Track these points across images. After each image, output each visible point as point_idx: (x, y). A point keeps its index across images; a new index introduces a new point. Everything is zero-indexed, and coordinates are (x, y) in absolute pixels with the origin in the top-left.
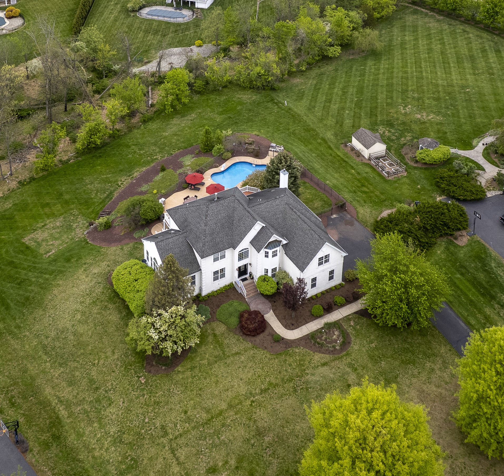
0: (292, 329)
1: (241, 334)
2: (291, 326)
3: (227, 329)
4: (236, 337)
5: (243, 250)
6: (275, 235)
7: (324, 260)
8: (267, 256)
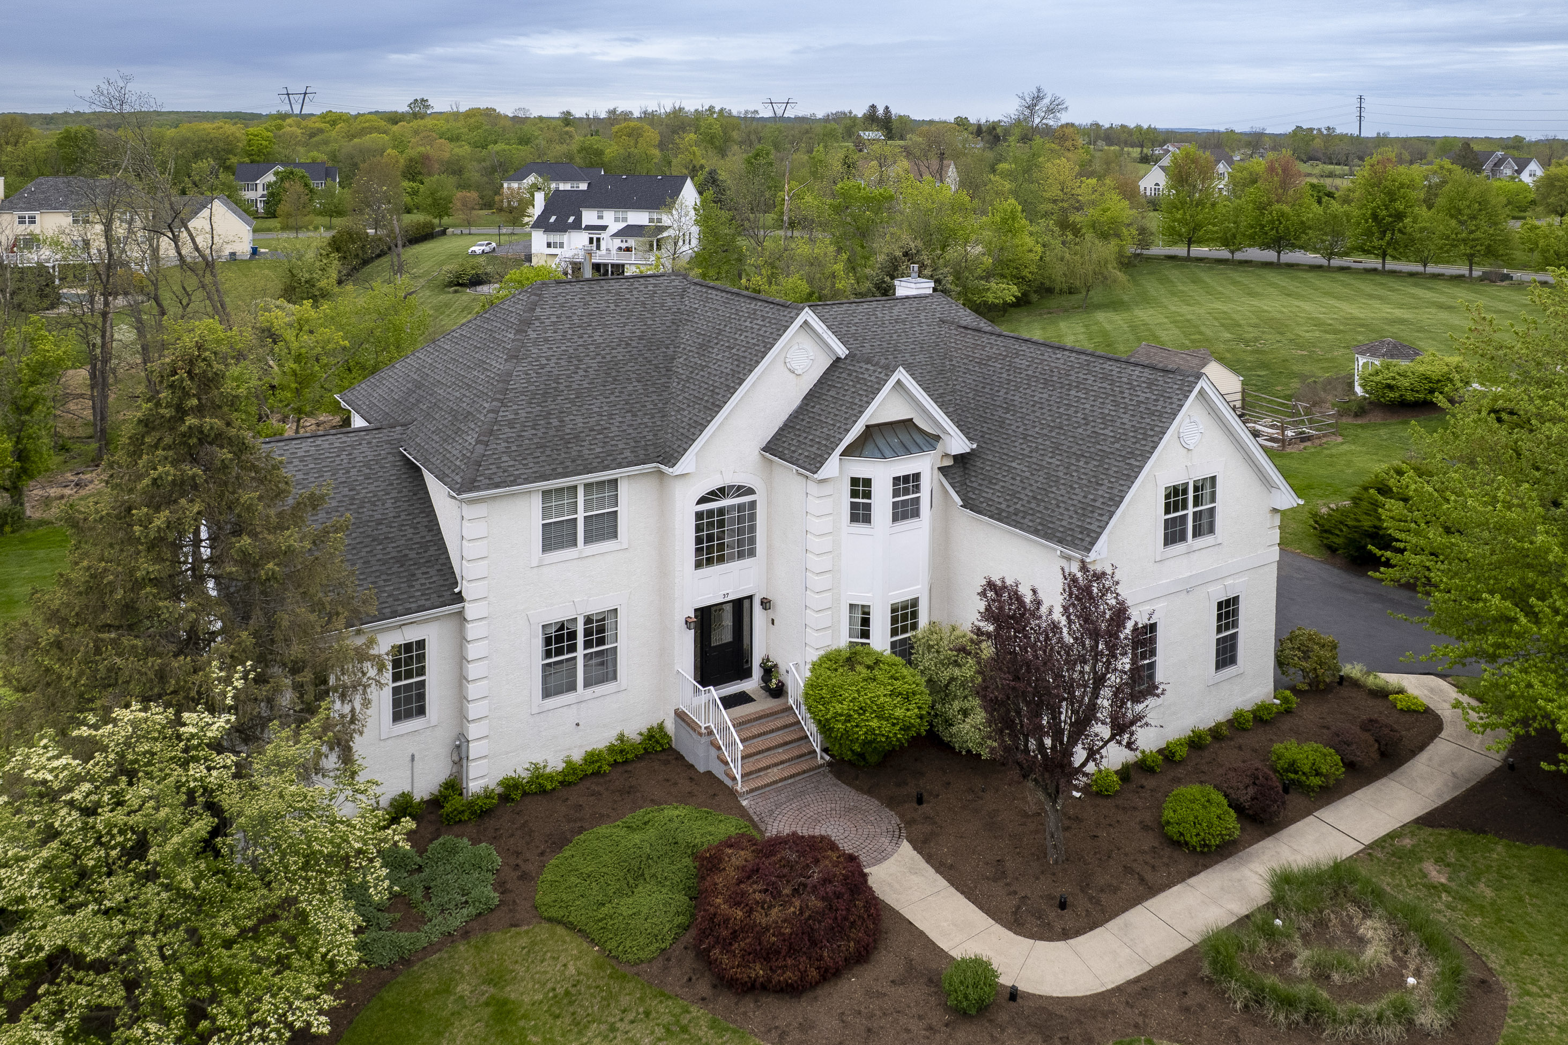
0: (1066, 935)
1: (703, 988)
2: (1052, 914)
3: (600, 967)
4: (664, 1010)
5: (720, 492)
6: (901, 374)
7: (1191, 510)
8: (861, 514)
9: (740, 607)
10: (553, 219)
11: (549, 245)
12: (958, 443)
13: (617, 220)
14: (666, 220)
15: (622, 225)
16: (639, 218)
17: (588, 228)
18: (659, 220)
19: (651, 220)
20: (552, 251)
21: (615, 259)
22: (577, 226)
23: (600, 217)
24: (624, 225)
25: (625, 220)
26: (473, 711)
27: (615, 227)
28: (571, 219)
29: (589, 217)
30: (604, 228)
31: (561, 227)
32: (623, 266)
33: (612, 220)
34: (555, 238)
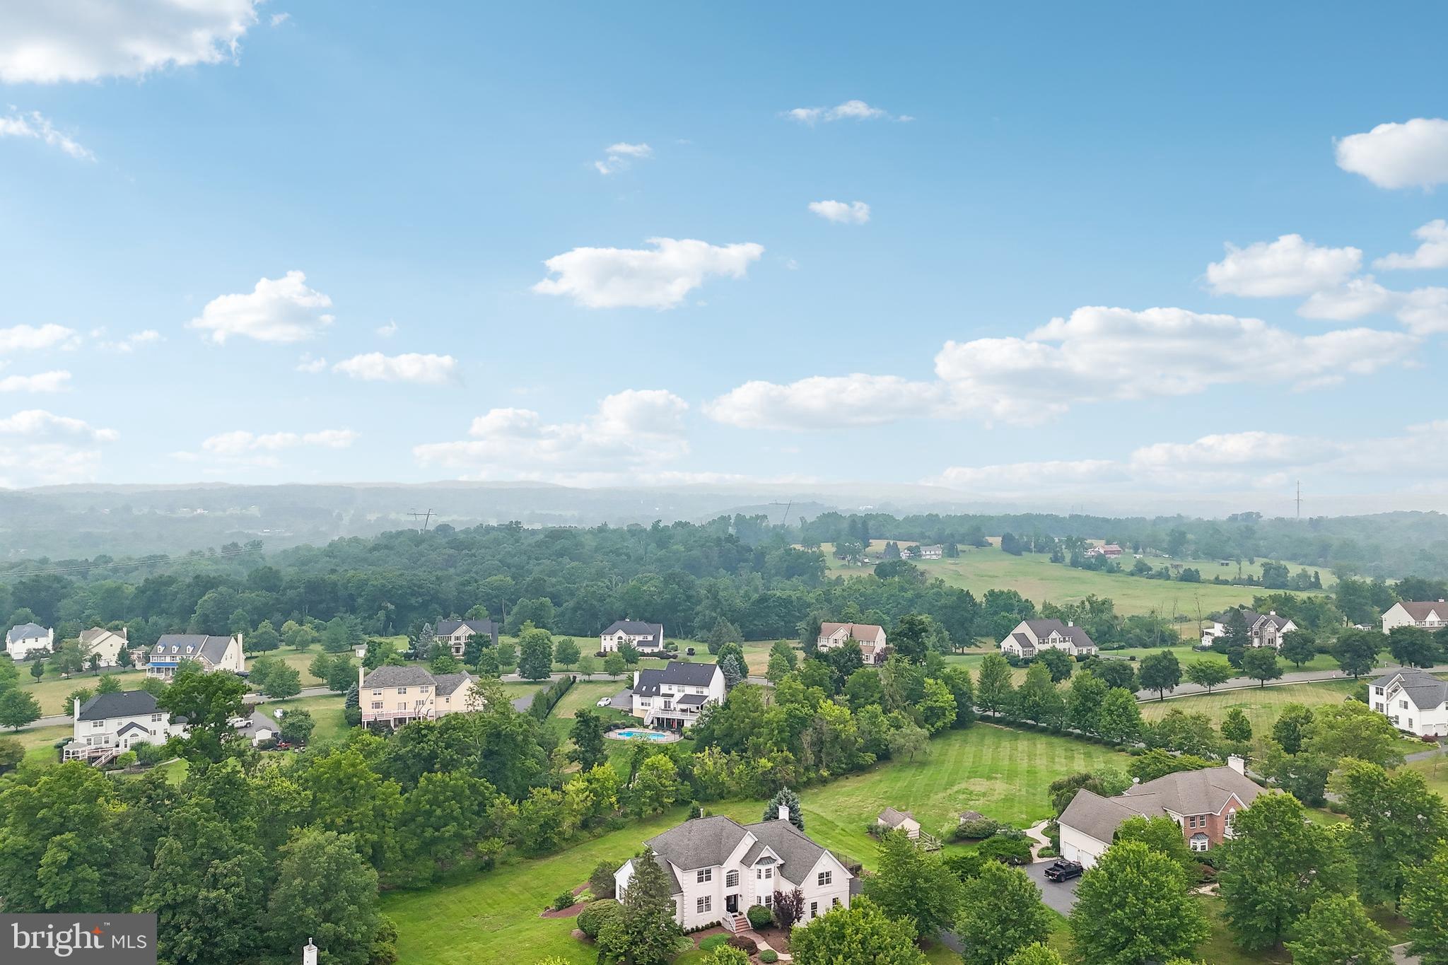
5: (732, 871)
6: (767, 847)
7: (825, 878)
8: (759, 877)
9: (735, 896)
10: (644, 689)
11: (642, 704)
12: (781, 862)
13: (679, 691)
14: (706, 691)
15: (682, 694)
16: (691, 690)
17: (664, 695)
18: (702, 692)
19: (698, 692)
20: (644, 708)
21: (677, 716)
22: (657, 693)
23: (670, 689)
24: (683, 694)
25: (683, 691)
26: (685, 914)
27: (678, 696)
28: (654, 689)
29: (664, 689)
30: (672, 696)
31: (649, 694)
32: (683, 720)
33: (677, 692)
34: (646, 700)
